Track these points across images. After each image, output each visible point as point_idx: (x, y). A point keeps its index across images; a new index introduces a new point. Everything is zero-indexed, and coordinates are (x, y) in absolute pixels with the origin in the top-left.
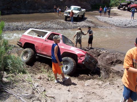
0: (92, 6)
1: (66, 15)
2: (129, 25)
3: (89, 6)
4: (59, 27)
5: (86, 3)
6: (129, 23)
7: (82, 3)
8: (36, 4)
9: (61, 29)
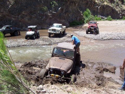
0: (70, 23)
1: (50, 32)
2: (106, 38)
3: (67, 23)
4: (45, 43)
5: (64, 20)
6: (105, 37)
7: (61, 20)
8: (20, 23)
9: (47, 45)
